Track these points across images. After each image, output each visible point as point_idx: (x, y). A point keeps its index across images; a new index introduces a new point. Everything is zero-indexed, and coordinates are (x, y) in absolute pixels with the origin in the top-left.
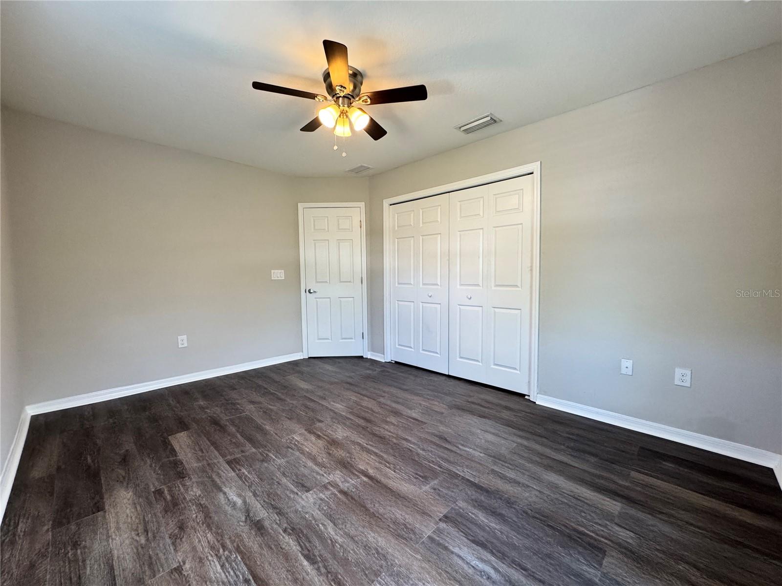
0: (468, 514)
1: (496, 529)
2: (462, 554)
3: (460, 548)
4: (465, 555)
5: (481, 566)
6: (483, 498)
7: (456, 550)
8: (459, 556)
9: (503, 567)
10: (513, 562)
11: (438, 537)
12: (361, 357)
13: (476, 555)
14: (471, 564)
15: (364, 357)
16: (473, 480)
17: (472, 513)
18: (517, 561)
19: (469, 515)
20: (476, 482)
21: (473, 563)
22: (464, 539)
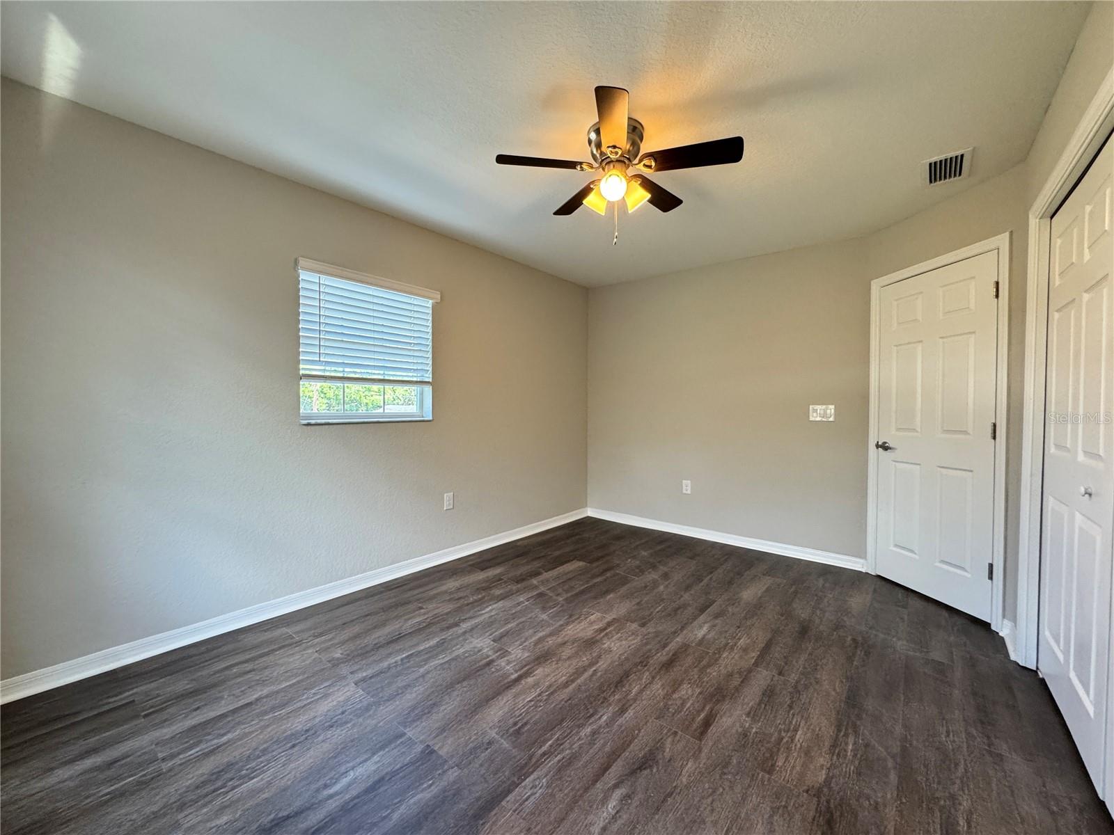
0: (432, 779)
1: (393, 811)
2: (369, 763)
3: (376, 763)
4: (365, 766)
5: (344, 781)
6: (462, 805)
7: (376, 758)
8: (366, 761)
9: (332, 805)
10: (333, 821)
11: (401, 743)
12: (986, 626)
13: (361, 778)
14: (351, 771)
15: (993, 628)
16: (508, 799)
17: (431, 785)
18: (331, 826)
19: (429, 780)
20: (503, 803)
21: (352, 773)
22: (389, 769)
